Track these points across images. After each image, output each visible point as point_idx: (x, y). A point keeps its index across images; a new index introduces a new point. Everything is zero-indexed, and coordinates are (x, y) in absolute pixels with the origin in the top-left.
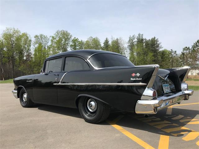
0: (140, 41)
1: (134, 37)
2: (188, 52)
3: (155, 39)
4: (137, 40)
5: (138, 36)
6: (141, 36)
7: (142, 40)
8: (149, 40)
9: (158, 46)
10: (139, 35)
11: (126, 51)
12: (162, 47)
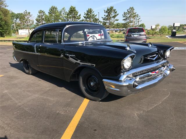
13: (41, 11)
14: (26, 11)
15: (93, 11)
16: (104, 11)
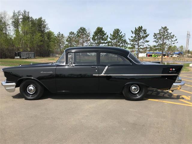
0: (26, 18)
1: (20, 13)
2: (73, 36)
3: (42, 19)
4: (22, 17)
5: (23, 13)
6: (27, 13)
7: (28, 18)
8: (36, 19)
9: (44, 27)
10: (25, 12)
11: (8, 26)
12: (49, 28)
13: (72, 32)
14: (59, 33)
15: (120, 32)
16: (132, 32)
